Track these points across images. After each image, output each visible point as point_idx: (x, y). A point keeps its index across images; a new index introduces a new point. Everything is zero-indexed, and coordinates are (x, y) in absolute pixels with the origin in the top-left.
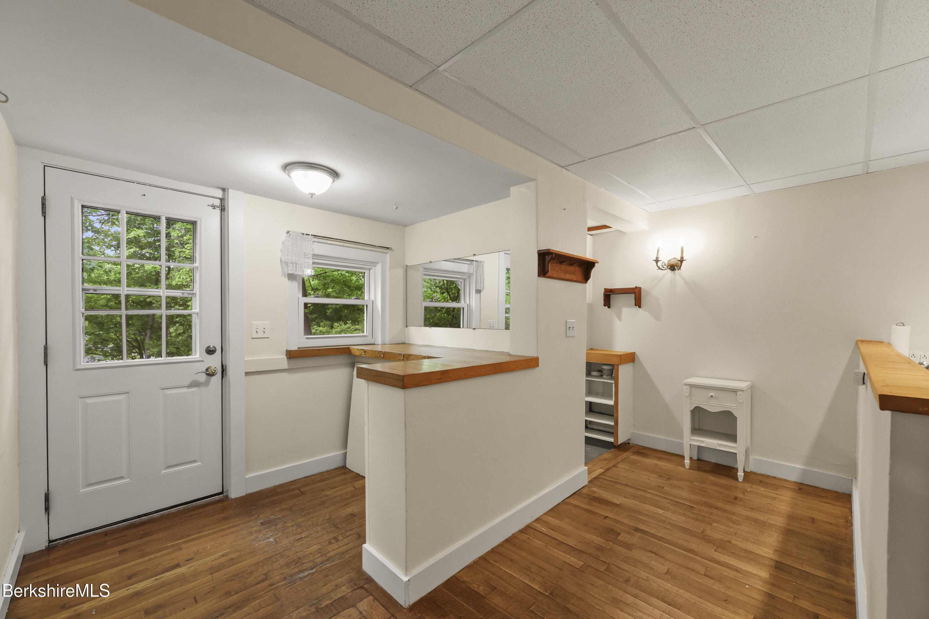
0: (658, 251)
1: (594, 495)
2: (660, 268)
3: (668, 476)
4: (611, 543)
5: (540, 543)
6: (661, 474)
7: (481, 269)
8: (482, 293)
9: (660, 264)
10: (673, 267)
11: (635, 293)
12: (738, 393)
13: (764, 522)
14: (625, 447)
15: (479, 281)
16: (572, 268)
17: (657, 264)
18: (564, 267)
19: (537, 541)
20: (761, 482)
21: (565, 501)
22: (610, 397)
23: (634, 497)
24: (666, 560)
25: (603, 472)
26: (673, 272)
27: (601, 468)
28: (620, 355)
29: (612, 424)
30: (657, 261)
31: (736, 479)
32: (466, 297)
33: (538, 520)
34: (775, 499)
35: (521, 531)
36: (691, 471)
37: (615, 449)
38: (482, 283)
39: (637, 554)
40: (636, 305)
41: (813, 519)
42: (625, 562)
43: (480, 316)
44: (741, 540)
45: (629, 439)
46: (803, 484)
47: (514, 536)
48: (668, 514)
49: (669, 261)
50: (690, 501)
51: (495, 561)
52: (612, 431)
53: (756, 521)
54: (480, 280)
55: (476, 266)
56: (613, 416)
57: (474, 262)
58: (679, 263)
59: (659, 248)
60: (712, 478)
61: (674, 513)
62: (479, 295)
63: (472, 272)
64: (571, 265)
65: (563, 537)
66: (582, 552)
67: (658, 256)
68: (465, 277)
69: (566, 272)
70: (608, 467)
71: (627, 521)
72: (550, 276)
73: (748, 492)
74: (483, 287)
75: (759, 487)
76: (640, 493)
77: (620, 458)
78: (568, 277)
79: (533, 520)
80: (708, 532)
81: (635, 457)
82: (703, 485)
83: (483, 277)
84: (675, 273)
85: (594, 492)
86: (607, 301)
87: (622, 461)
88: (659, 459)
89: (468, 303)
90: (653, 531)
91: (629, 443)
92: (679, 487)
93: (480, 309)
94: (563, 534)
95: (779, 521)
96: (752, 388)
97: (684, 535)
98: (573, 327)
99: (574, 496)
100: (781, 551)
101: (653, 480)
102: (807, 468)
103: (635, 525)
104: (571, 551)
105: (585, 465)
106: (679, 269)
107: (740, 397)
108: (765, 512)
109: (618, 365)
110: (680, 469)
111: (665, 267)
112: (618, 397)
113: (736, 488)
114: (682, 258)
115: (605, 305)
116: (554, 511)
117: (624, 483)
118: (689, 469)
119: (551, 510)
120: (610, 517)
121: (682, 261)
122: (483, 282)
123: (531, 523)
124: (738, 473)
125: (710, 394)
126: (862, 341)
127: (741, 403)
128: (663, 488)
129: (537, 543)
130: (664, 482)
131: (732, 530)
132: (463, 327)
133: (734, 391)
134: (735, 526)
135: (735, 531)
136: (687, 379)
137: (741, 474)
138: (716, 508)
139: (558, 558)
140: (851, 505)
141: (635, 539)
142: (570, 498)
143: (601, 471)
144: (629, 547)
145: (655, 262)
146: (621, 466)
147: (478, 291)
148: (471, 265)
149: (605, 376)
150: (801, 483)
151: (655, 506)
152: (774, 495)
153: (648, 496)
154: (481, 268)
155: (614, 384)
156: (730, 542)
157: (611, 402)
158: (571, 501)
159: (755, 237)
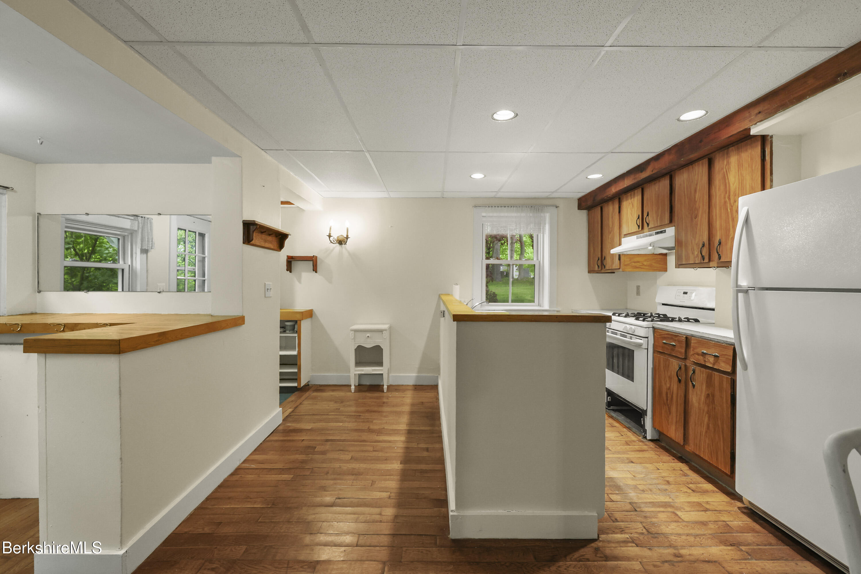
0: (330, 229)
1: (289, 429)
2: (332, 242)
3: (341, 401)
4: (310, 455)
5: (253, 476)
6: (336, 400)
7: (149, 227)
8: (149, 254)
9: (331, 239)
10: (341, 242)
11: (313, 260)
12: (384, 332)
13: (400, 412)
14: (307, 387)
15: (147, 240)
16: (270, 238)
17: (330, 239)
18: (264, 236)
19: (250, 476)
20: (396, 390)
21: (266, 440)
22: (293, 349)
23: (321, 421)
24: (350, 451)
25: (293, 411)
26: (341, 246)
27: (290, 408)
28: (302, 312)
29: (296, 370)
30: (330, 236)
31: (383, 391)
32: (126, 256)
33: (245, 461)
34: (404, 397)
35: (232, 474)
36: (356, 394)
37: (298, 392)
38: (151, 243)
39: (330, 455)
40: (313, 271)
41: (423, 402)
42: (323, 463)
43: (147, 278)
44: (389, 425)
45: (309, 382)
47: (225, 481)
48: (346, 424)
49: (338, 237)
50: (358, 412)
51: (214, 505)
52: (296, 377)
53: (396, 412)
54: (148, 238)
55: (141, 223)
56: (297, 365)
57: (140, 219)
58: (345, 239)
59: (331, 226)
60: (368, 394)
61: (349, 422)
62: (145, 255)
63: (136, 229)
64: (270, 235)
65: (271, 465)
66: (290, 469)
67: (331, 233)
68: (126, 234)
69: (265, 241)
70: (295, 406)
71: (319, 438)
72: (253, 244)
73: (390, 397)
74: (152, 246)
75: (395, 393)
76: (324, 417)
77: (303, 398)
78: (267, 245)
79: (240, 463)
80: (372, 427)
81: (315, 394)
82: (364, 401)
83: (152, 235)
84: (342, 247)
85: (289, 426)
86: (289, 268)
87: (306, 398)
88: (333, 391)
89: (130, 263)
90: (338, 438)
91: (308, 385)
92: (350, 406)
93: (147, 271)
94: (272, 463)
95: (407, 409)
96: (390, 328)
97: (358, 433)
98: (271, 289)
99: (272, 434)
100: (410, 424)
101: (333, 405)
102: (418, 375)
103: (325, 438)
104: (281, 471)
105: (280, 407)
106: (345, 244)
107: (385, 335)
108: (400, 406)
109: (301, 320)
110: (349, 394)
111: (335, 241)
112: (300, 347)
113: (383, 397)
114: (347, 236)
115: (287, 270)
116: (258, 450)
117: (311, 414)
118: (354, 392)
119: (256, 450)
120: (305, 439)
121: (347, 238)
122: (152, 241)
123: (239, 466)
124: (384, 387)
125: (367, 335)
126: (442, 294)
127: (385, 339)
128: (339, 409)
129: (250, 477)
130: (339, 405)
131: (384, 421)
132: (123, 290)
133: (381, 331)
134: (386, 418)
135: (386, 421)
136: (352, 326)
137: (385, 387)
138: (374, 412)
139: (271, 480)
140: (438, 390)
141: (328, 446)
142: (269, 437)
143: (290, 410)
144: (323, 453)
145: (328, 237)
146: (305, 402)
147: (145, 251)
148: (135, 221)
149: (288, 332)
150: (416, 385)
151: (336, 422)
152: (404, 395)
153: (330, 417)
154: (149, 225)
155: (297, 337)
156: (384, 428)
157: (295, 353)
158: (271, 438)
159: (391, 227)
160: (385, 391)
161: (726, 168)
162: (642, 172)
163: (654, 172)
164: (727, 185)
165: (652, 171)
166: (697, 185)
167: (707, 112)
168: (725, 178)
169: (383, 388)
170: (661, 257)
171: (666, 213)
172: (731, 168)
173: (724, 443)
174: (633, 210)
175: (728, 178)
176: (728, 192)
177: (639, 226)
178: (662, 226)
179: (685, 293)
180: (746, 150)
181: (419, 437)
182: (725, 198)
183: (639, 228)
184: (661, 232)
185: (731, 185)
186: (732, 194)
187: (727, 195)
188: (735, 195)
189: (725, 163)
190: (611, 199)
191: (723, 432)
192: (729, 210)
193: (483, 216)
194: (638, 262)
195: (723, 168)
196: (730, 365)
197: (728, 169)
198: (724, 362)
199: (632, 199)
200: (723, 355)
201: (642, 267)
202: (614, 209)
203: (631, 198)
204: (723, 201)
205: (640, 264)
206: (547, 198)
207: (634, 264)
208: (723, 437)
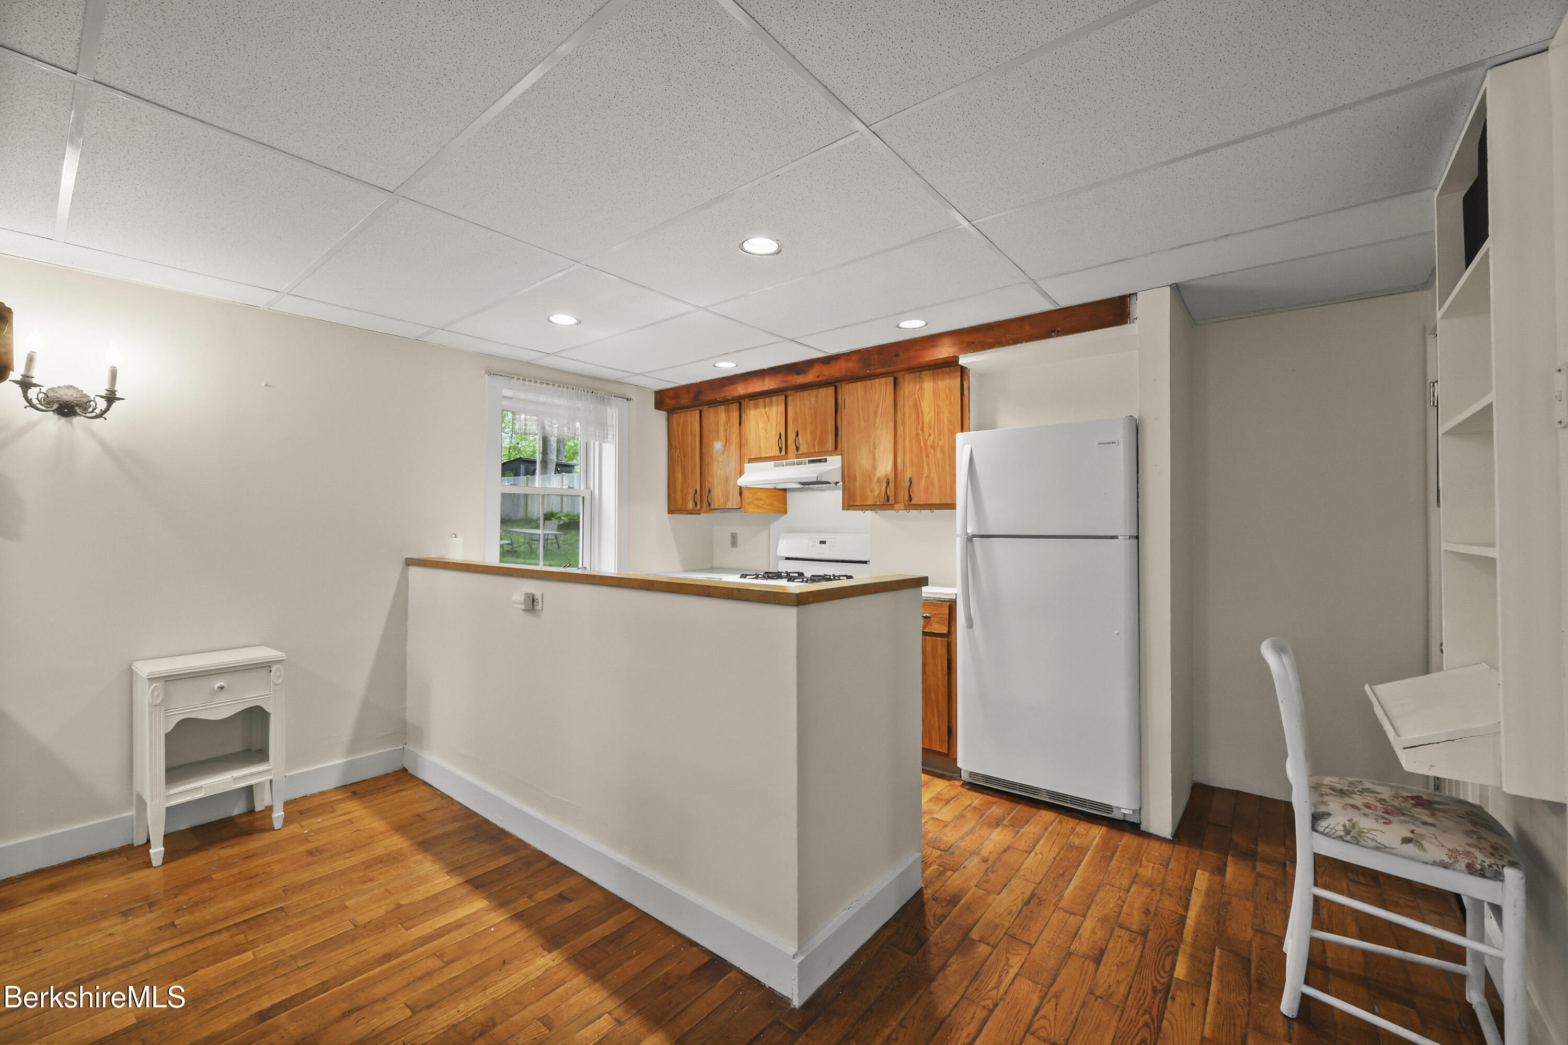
0: (30, 360)
2: (33, 406)
10: (69, 408)
12: (273, 669)
17: (27, 398)
26: (66, 419)
30: (25, 389)
34: (350, 821)
36: (174, 864)
44: (405, 894)
46: (346, 785)
48: (265, 949)
59: (34, 352)
67: (28, 377)
80: (361, 919)
82: (231, 870)
90: (289, 990)
92: (200, 902)
95: (397, 842)
100: (453, 868)
107: (278, 674)
108: (370, 843)
113: (287, 840)
114: (111, 394)
118: (163, 864)
121: (108, 400)
124: (274, 816)
125: (218, 685)
127: (278, 685)
128: (173, 924)
131: (376, 892)
133: (266, 666)
134: (372, 885)
135: (383, 889)
137: (278, 815)
138: (310, 884)
150: (342, 786)
156: (399, 906)
159: (266, 385)
160: (277, 824)
161: (918, 394)
162: (798, 374)
163: (820, 379)
164: (920, 414)
165: (818, 377)
166: (877, 407)
167: (927, 324)
168: (917, 407)
169: (271, 818)
170: (781, 493)
171: (830, 436)
172: (925, 395)
173: (938, 718)
174: (769, 425)
175: (921, 406)
176: (921, 423)
177: (781, 449)
178: (821, 453)
179: (823, 542)
180: (944, 379)
181: (512, 884)
182: (917, 429)
183: (781, 452)
184: (820, 461)
185: (925, 415)
186: (926, 425)
187: (920, 425)
188: (930, 428)
189: (918, 387)
190: (726, 402)
191: (937, 706)
192: (922, 444)
193: (504, 397)
194: (761, 499)
195: (915, 394)
196: (945, 625)
197: (921, 395)
198: (938, 622)
199: (767, 409)
200: (935, 614)
201: (763, 506)
202: (729, 418)
203: (765, 407)
204: (914, 432)
205: (763, 503)
206: (615, 382)
207: (756, 501)
208: (938, 710)
